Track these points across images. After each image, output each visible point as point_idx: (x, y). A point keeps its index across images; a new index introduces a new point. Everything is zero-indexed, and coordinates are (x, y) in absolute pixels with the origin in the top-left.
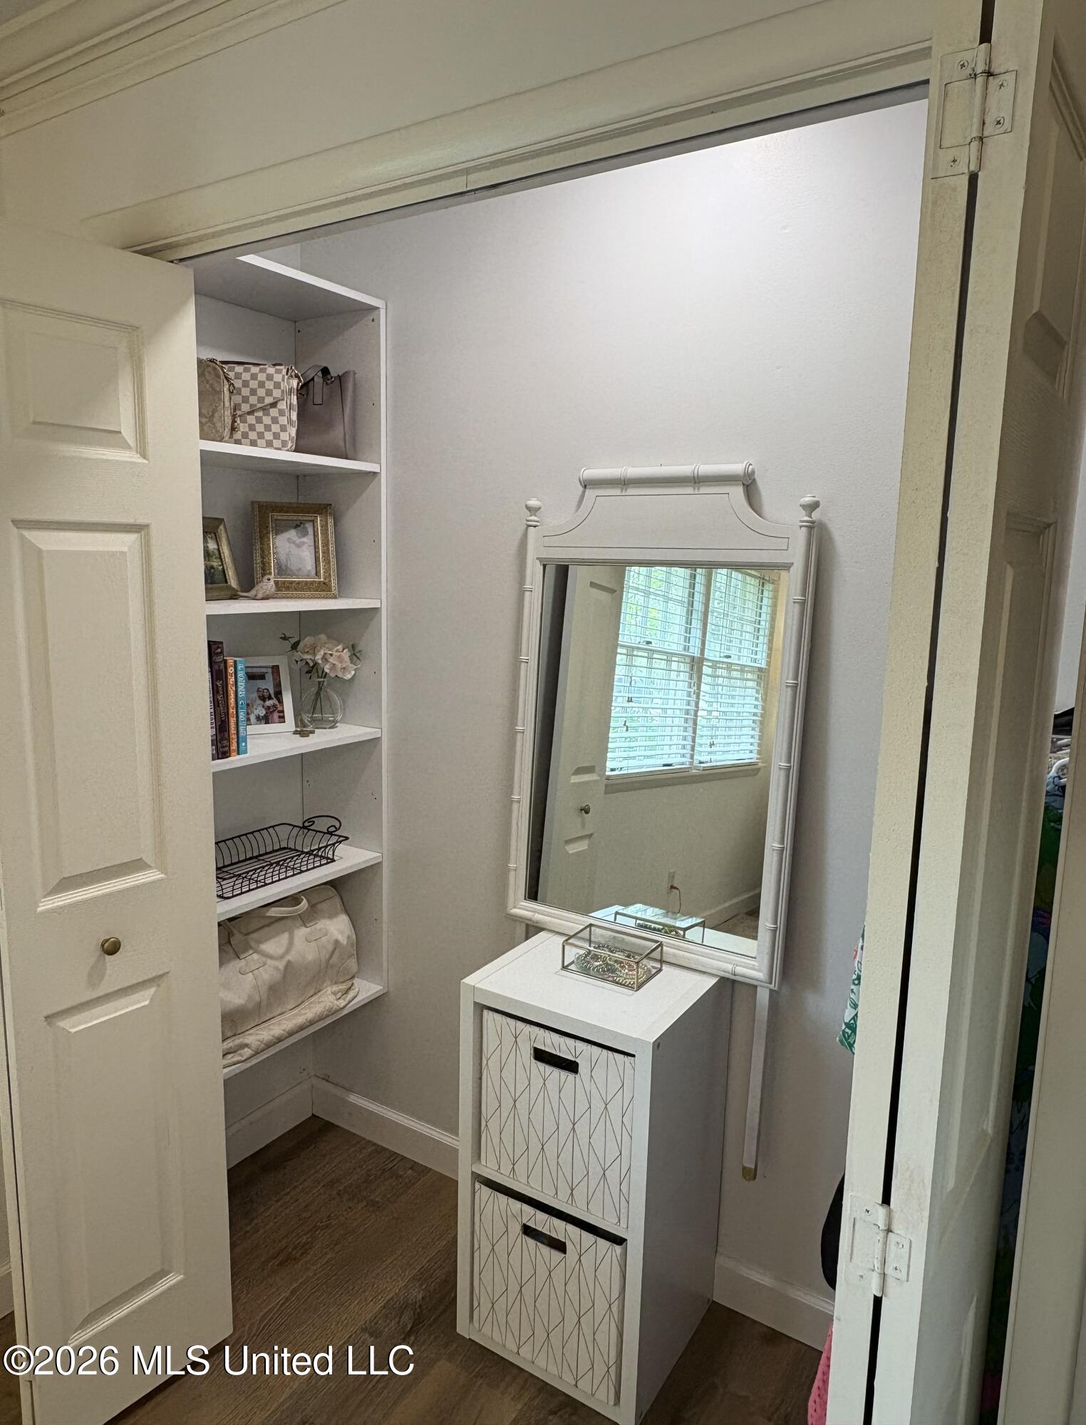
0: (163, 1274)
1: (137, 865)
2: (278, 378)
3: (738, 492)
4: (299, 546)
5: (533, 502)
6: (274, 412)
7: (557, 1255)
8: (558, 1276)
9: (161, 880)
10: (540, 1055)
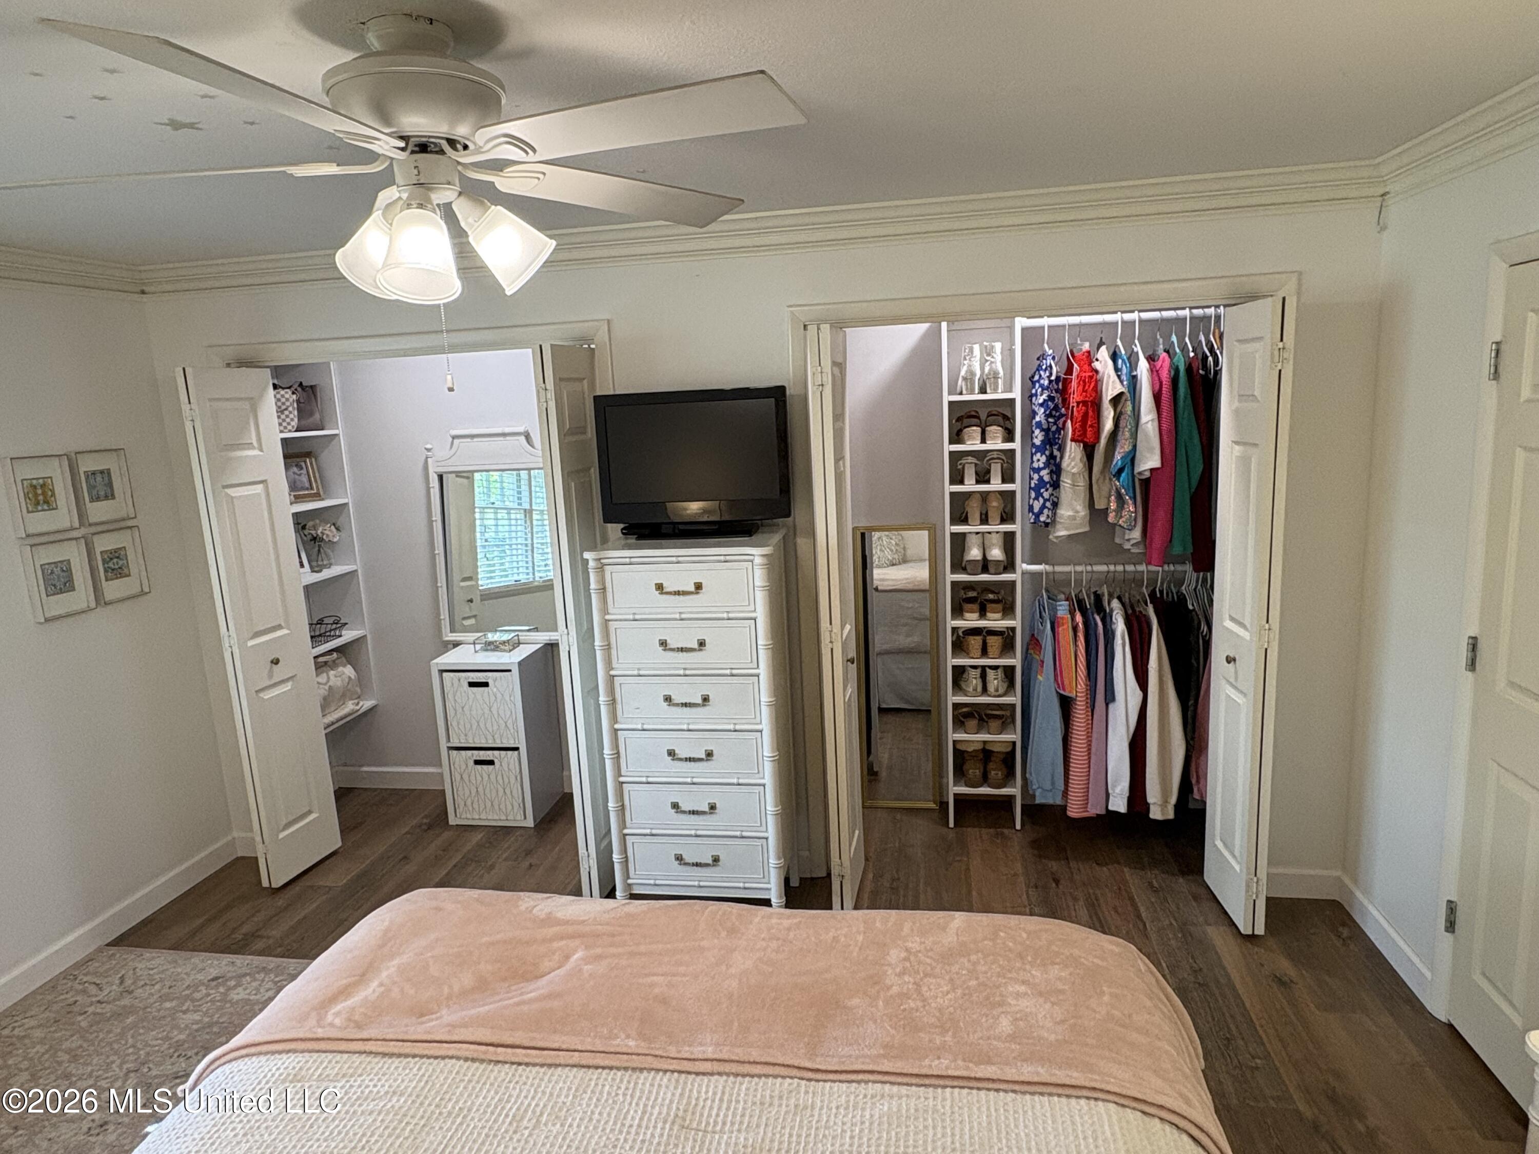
0: (310, 812)
1: (279, 627)
2: (287, 396)
3: (523, 438)
4: (300, 475)
5: (429, 446)
6: (286, 413)
7: (491, 767)
8: (493, 777)
9: (288, 634)
10: (472, 684)
